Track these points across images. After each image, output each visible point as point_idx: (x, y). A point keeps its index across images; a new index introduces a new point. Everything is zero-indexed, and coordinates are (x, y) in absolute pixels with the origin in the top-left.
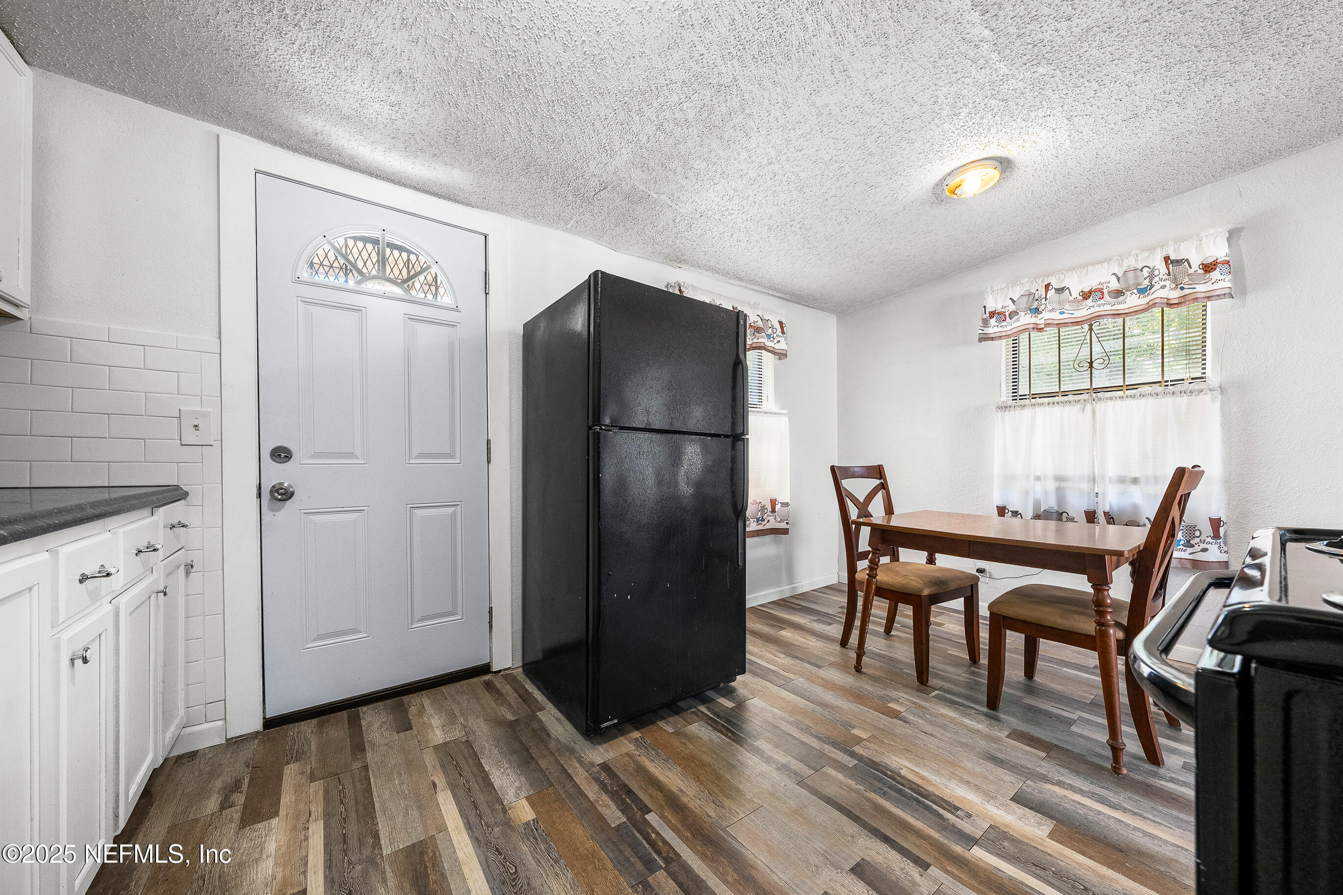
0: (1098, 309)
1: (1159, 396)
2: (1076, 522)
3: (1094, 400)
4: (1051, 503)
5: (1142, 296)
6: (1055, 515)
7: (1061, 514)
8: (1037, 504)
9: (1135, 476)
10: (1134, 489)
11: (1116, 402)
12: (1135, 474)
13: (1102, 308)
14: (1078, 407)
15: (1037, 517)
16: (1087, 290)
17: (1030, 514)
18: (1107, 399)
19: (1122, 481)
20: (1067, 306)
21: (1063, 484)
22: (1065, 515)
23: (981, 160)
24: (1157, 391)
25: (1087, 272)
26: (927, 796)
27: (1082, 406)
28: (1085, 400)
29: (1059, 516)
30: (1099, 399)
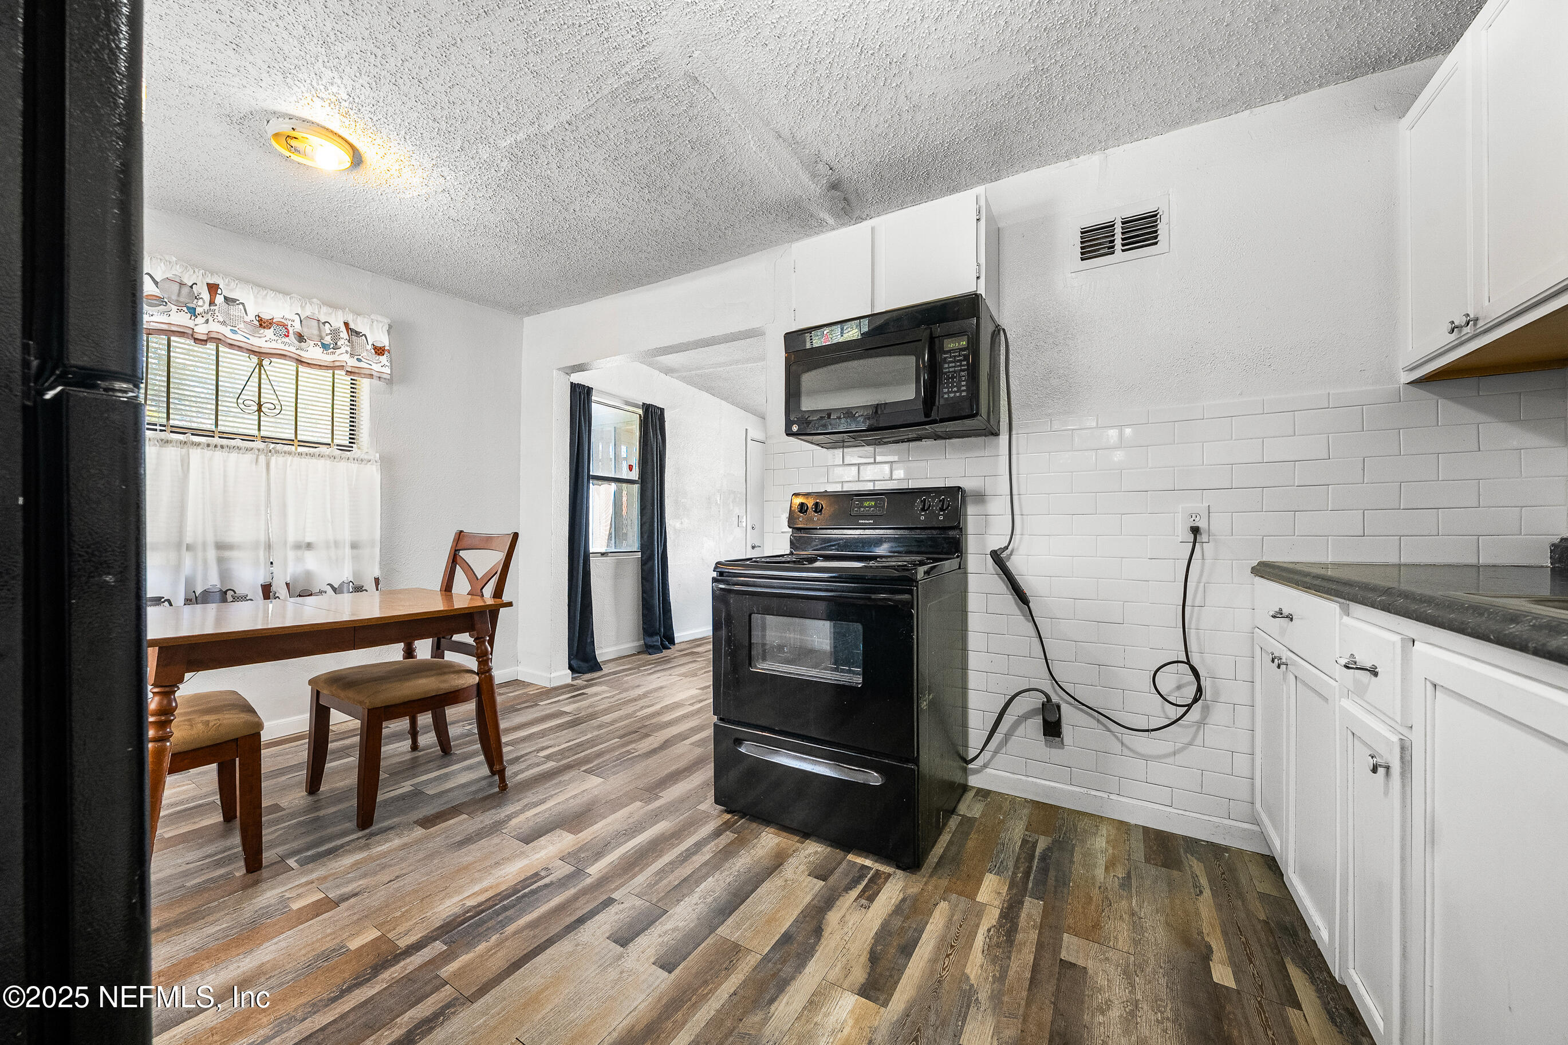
0: (282, 346)
1: (336, 460)
2: (251, 600)
3: (270, 451)
4: (214, 581)
5: (325, 352)
6: (218, 596)
7: (225, 593)
8: (189, 583)
9: (309, 541)
10: (308, 555)
11: (295, 458)
12: (308, 540)
13: (287, 348)
14: (249, 457)
15: (188, 601)
16: (266, 316)
17: (179, 600)
18: (285, 453)
19: (298, 546)
20: (242, 326)
21: (227, 554)
22: (230, 593)
23: (349, 144)
24: (334, 454)
25: (266, 295)
26: (514, 890)
27: (255, 456)
28: (259, 450)
29: (224, 596)
30: (277, 452)
